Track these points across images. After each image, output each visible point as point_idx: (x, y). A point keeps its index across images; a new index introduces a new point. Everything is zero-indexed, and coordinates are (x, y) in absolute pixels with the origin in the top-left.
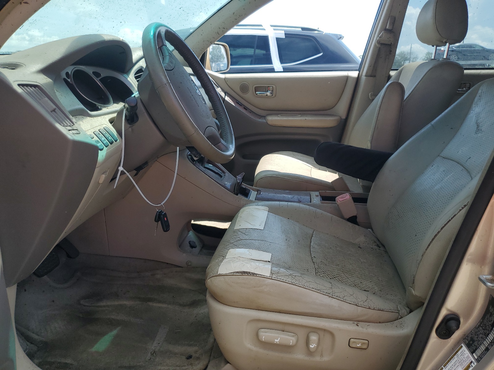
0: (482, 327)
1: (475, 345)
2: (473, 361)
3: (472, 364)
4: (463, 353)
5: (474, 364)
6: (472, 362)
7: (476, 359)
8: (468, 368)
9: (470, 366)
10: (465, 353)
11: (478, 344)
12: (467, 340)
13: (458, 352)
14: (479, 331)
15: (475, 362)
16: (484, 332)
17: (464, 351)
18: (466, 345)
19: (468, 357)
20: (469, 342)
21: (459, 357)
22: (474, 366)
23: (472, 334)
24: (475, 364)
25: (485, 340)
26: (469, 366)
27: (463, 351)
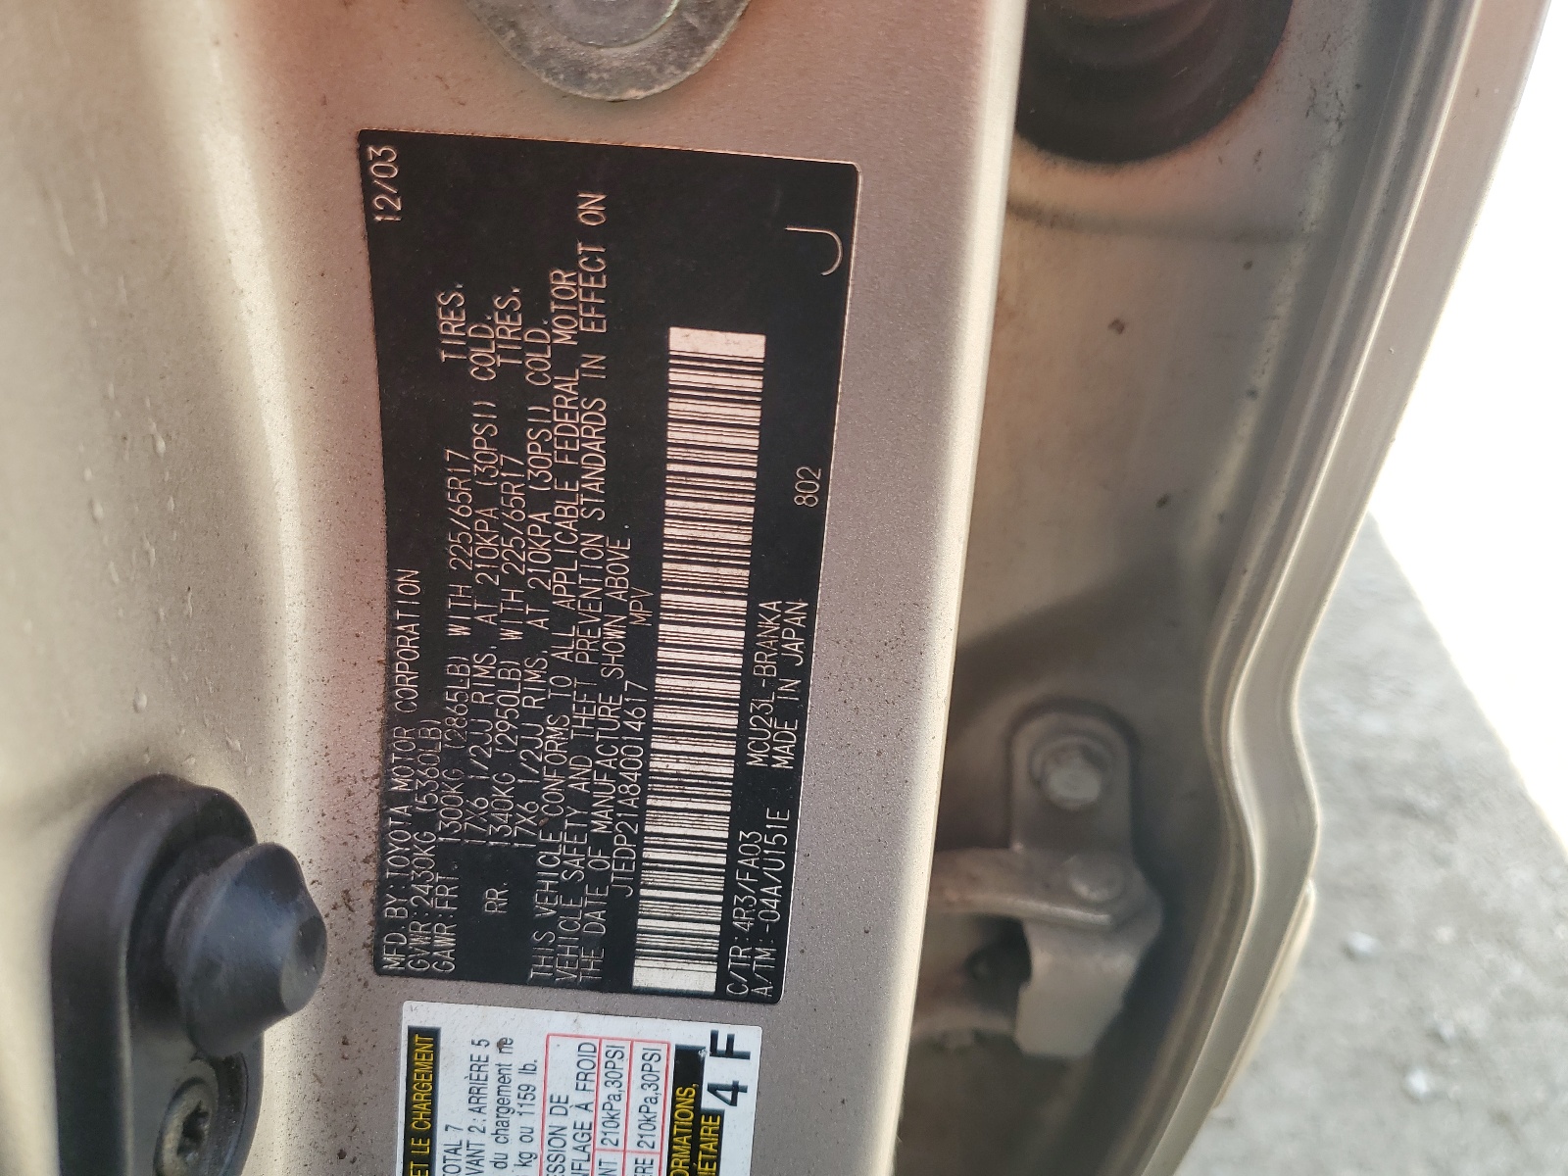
0: (482, 639)
1: (569, 890)
2: (695, 1034)
3: (715, 1071)
4: (503, 1080)
5: (730, 1053)
6: (688, 1066)
7: (719, 994)
8: (695, 1143)
9: (709, 1102)
10: (515, 1059)
11: (603, 843)
12: (422, 914)
13: (442, 1120)
14: (477, 711)
15: (724, 1032)
16: (556, 666)
17: (495, 1057)
18: (455, 976)
19: (597, 1062)
20: (466, 918)
21: (492, 1148)
22: (747, 1073)
23: (421, 822)
24: (749, 1038)
25: (650, 729)
26: (696, 1126)
27: (477, 1065)
